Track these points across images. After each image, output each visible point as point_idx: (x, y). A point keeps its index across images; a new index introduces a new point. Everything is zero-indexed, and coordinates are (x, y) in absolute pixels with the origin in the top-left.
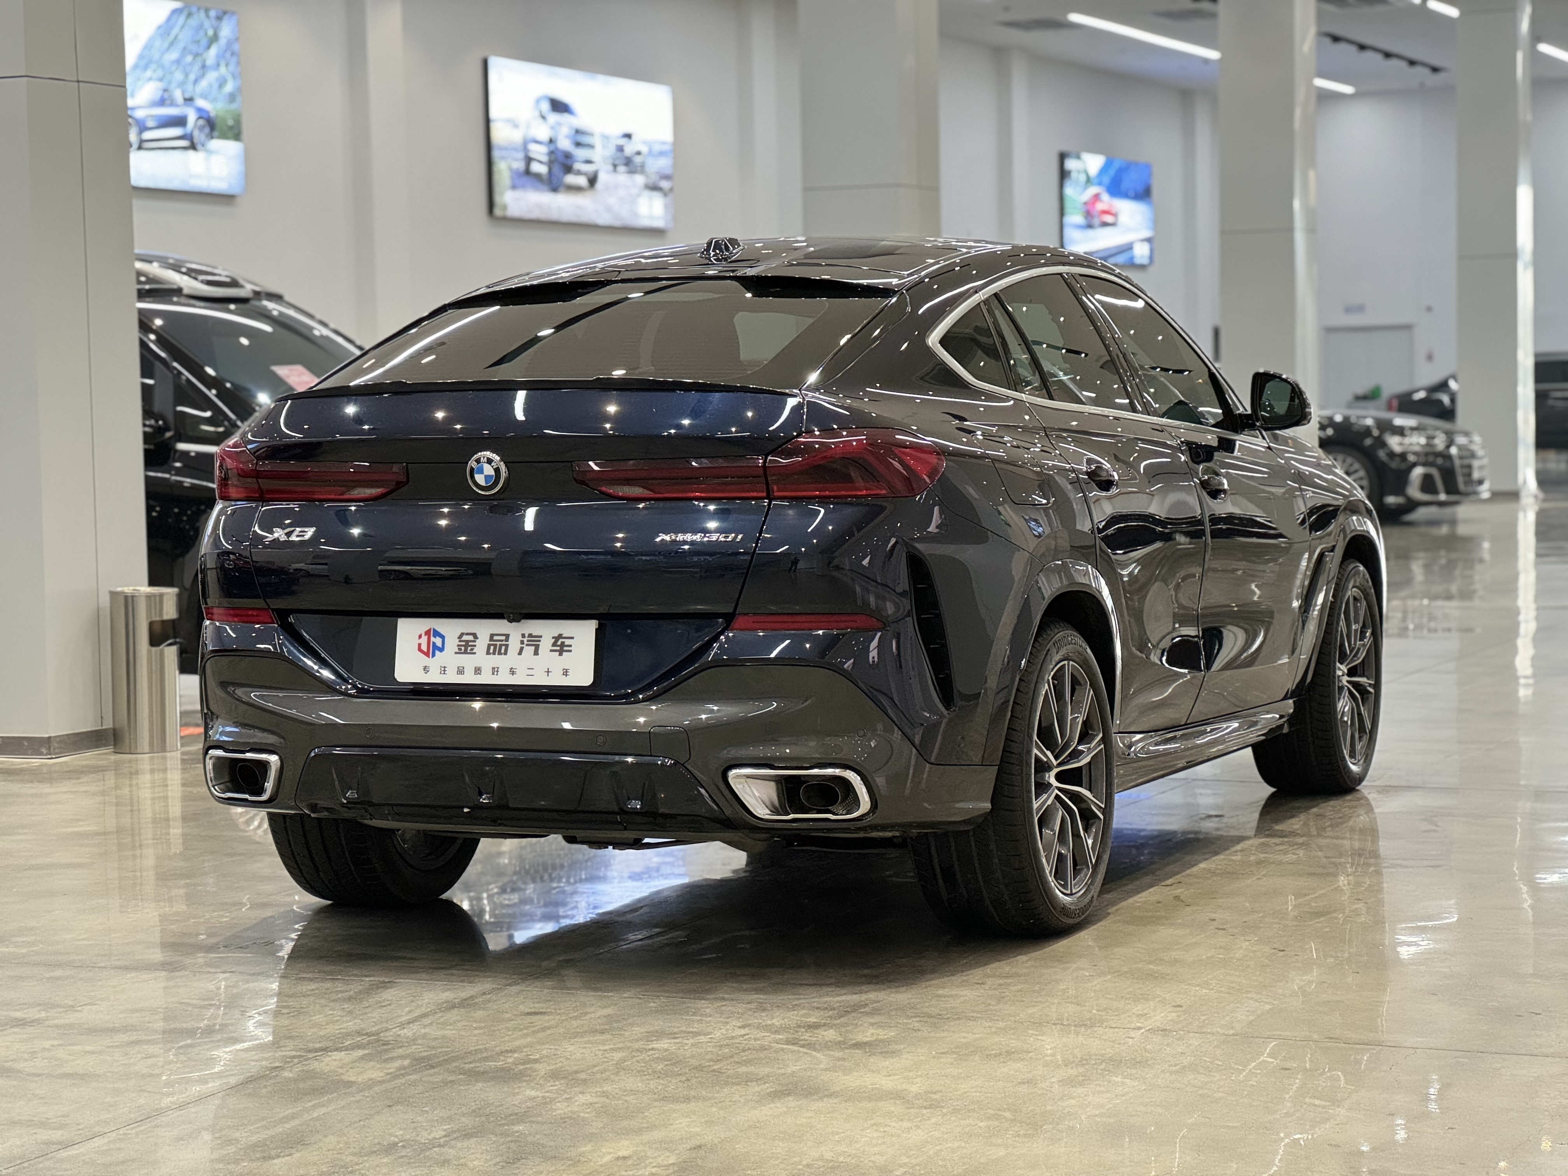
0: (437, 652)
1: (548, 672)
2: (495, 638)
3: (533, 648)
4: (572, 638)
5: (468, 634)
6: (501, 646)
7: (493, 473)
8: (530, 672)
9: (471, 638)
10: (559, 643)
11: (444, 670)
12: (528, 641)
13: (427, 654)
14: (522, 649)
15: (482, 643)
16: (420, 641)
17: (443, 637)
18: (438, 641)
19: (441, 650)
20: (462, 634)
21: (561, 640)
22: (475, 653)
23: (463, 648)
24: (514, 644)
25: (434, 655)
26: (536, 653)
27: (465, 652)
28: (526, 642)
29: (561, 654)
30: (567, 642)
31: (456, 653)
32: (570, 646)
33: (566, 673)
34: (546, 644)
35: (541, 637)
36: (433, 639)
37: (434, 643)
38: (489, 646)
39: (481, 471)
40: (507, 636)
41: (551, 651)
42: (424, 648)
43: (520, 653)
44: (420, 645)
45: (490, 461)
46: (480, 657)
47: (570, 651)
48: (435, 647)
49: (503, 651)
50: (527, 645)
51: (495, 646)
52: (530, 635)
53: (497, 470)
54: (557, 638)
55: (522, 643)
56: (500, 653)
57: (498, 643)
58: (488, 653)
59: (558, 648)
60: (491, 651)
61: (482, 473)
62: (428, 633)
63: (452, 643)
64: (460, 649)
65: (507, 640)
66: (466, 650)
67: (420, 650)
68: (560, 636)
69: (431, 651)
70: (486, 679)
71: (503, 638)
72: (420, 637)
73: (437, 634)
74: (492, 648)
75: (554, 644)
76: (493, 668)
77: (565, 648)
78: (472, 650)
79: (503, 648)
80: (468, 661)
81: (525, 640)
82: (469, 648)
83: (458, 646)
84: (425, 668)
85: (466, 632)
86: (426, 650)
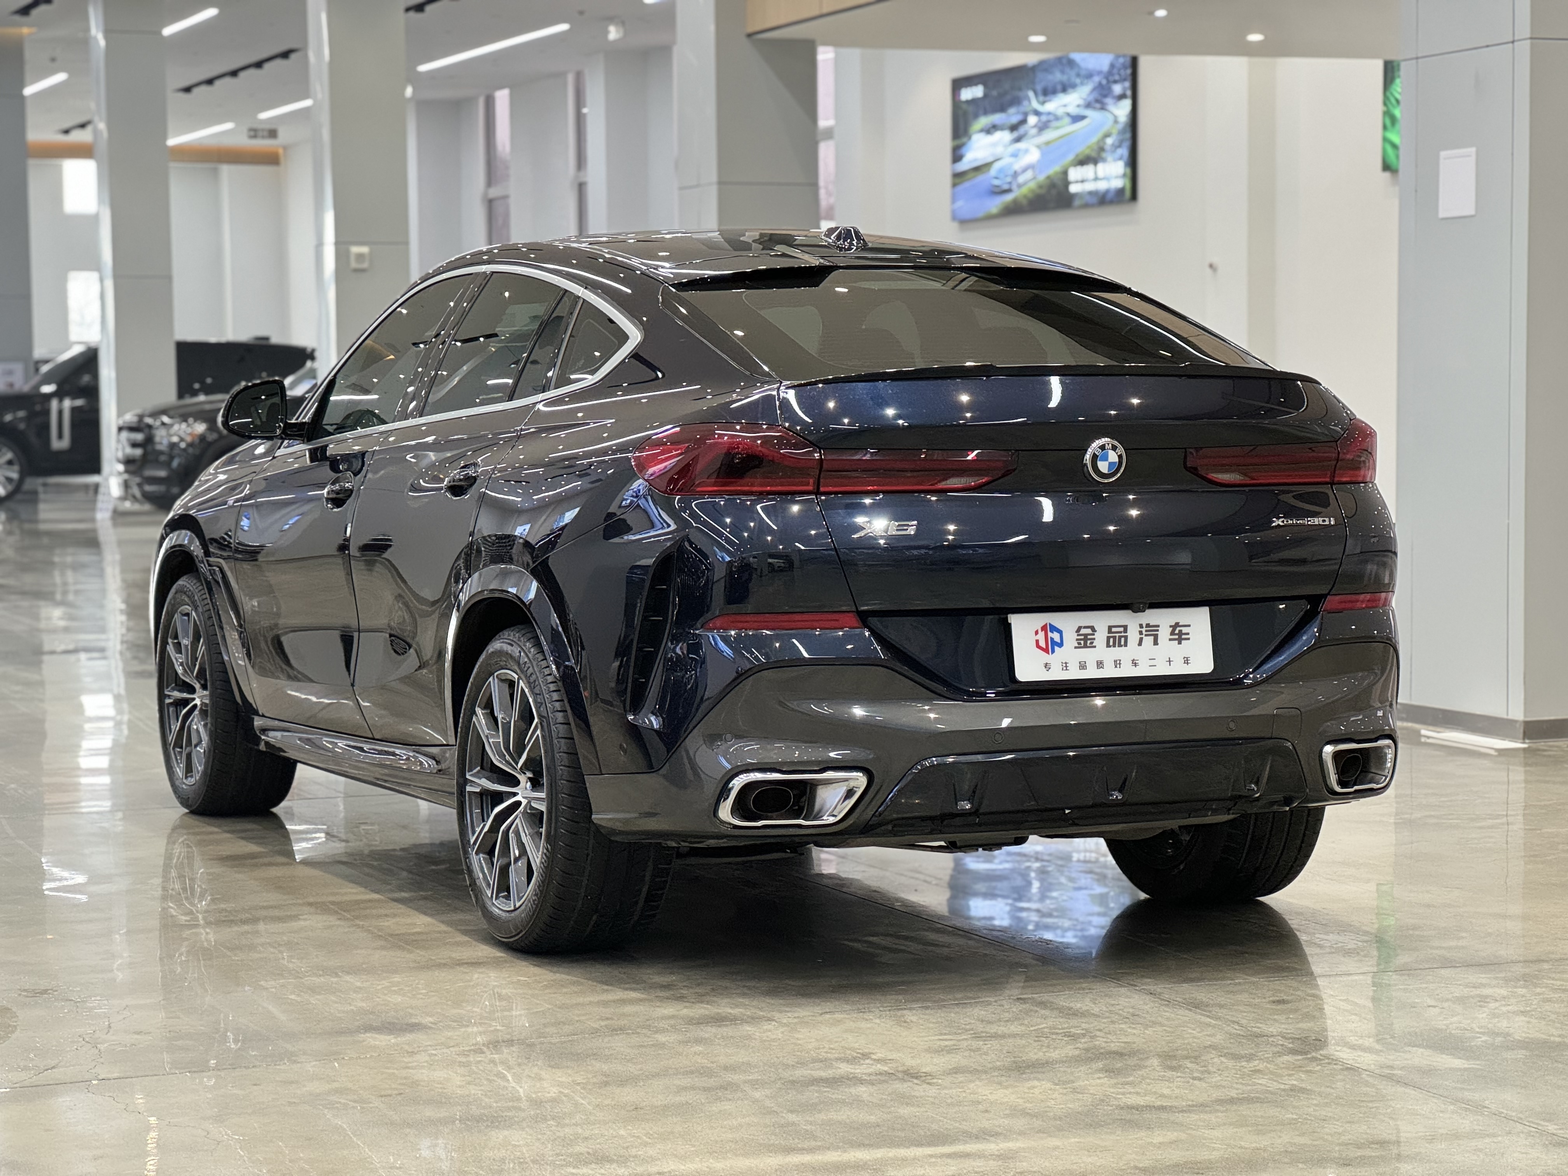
0: (1056, 648)
1: (1170, 661)
2: (1114, 630)
3: (1152, 638)
4: (1189, 626)
5: (1085, 627)
6: (1120, 637)
7: (1116, 460)
8: (1152, 663)
9: (1089, 631)
10: (1177, 632)
11: (1065, 666)
12: (1146, 631)
13: (1046, 650)
14: (1141, 640)
15: (1101, 636)
16: (1038, 637)
17: (1060, 632)
18: (1056, 636)
19: (1061, 645)
20: (1079, 629)
21: (1178, 629)
22: (1095, 647)
23: (1082, 642)
24: (1133, 635)
25: (1053, 652)
26: (1156, 643)
27: (1085, 646)
28: (1144, 633)
29: (1180, 643)
30: (1185, 630)
31: (1076, 648)
32: (1188, 634)
33: (1187, 661)
34: (1164, 633)
35: (1158, 626)
36: (1050, 635)
37: (1052, 639)
38: (1108, 638)
39: (1105, 458)
40: (1125, 628)
41: (1170, 640)
42: (1042, 644)
43: (1140, 644)
44: (1037, 641)
45: (1114, 448)
46: (1101, 650)
47: (1188, 639)
48: (1054, 643)
49: (1123, 643)
50: (1146, 635)
51: (1114, 638)
52: (1148, 625)
53: (1120, 457)
54: (1174, 627)
55: (1141, 633)
56: (1120, 646)
57: (1117, 635)
58: (1108, 646)
59: (1177, 637)
60: (1111, 643)
62: (1044, 628)
63: (1070, 638)
64: (1079, 644)
65: (1125, 631)
66: (1085, 643)
67: (1038, 646)
68: (1177, 625)
69: (1050, 647)
70: (1109, 672)
71: (1122, 629)
72: (1037, 633)
73: (1054, 629)
74: (1111, 640)
75: (1172, 633)
76: (1116, 661)
77: (1183, 637)
78: (1092, 643)
79: (1123, 639)
80: (1089, 655)
81: (1144, 630)
82: (1089, 642)
83: (1077, 640)
84: (1046, 665)
85: (1083, 625)
86: (1044, 646)
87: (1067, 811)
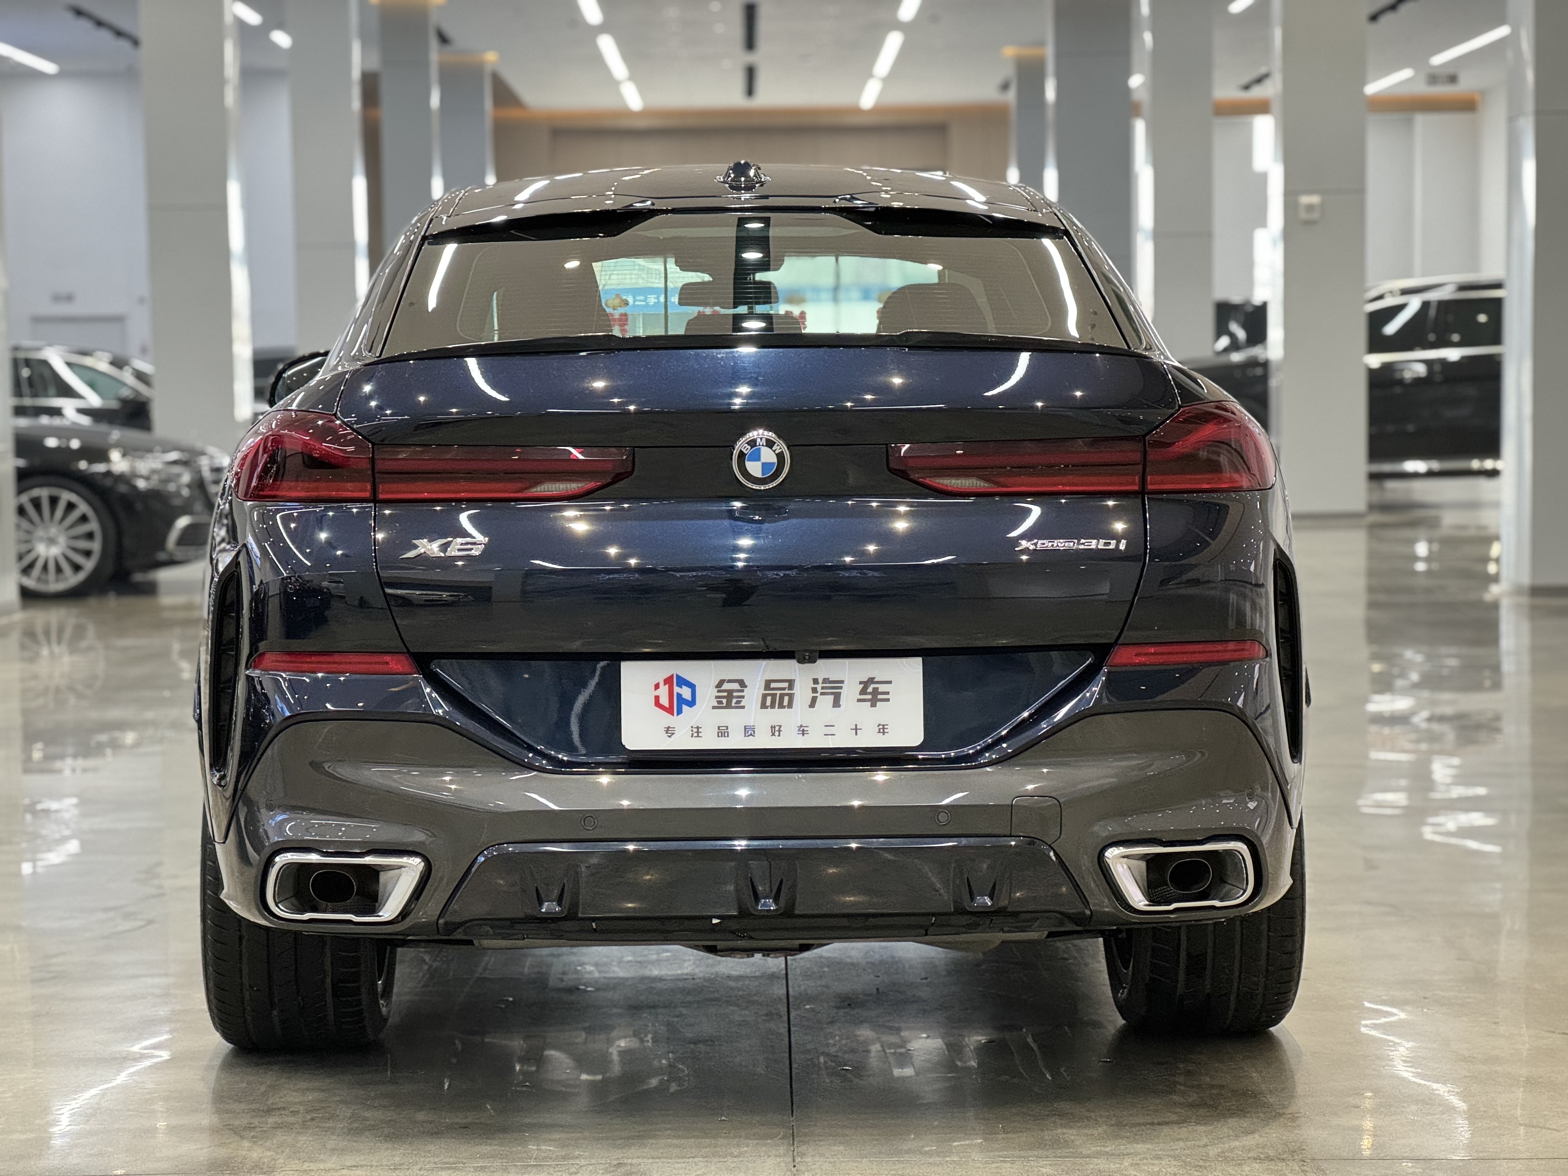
0: (685, 707)
1: (856, 729)
2: (773, 685)
3: (832, 697)
4: (890, 682)
5: (730, 681)
6: (782, 696)
7: (774, 460)
8: (830, 730)
9: (736, 686)
10: (870, 690)
11: (697, 732)
12: (823, 688)
13: (670, 710)
14: (814, 701)
15: (753, 694)
16: (657, 693)
17: (692, 686)
19: (692, 703)
20: (721, 683)
21: (873, 686)
22: (743, 707)
23: (724, 701)
24: (802, 692)
25: (680, 712)
26: (836, 704)
27: (729, 706)
28: (819, 690)
29: (873, 705)
30: (882, 688)
31: (714, 708)
32: (888, 693)
33: (882, 729)
34: (850, 691)
35: (842, 682)
36: (676, 689)
37: (679, 695)
38: (764, 696)
39: (756, 457)
40: (791, 683)
41: (859, 700)
42: (664, 701)
43: (812, 705)
44: (657, 698)
45: (770, 444)
46: (752, 712)
47: (888, 700)
48: (681, 700)
49: (786, 703)
50: (822, 694)
51: (774, 696)
52: (825, 681)
53: (780, 456)
54: (866, 684)
55: (814, 690)
56: (781, 706)
57: (778, 692)
58: (763, 706)
59: (869, 697)
60: (768, 703)
61: (758, 459)
62: (668, 681)
63: (707, 694)
64: (720, 702)
65: (791, 687)
66: (729, 702)
67: (658, 704)
68: (871, 680)
69: (676, 705)
70: (763, 741)
71: (786, 685)
72: (657, 686)
73: (682, 682)
74: (769, 699)
75: (863, 692)
76: (773, 727)
77: (880, 697)
78: (739, 702)
79: (786, 699)
80: (731, 718)
81: (819, 687)
82: (734, 701)
83: (717, 697)
84: (668, 730)
85: (727, 678)
86: (667, 705)
87: (715, 921)
